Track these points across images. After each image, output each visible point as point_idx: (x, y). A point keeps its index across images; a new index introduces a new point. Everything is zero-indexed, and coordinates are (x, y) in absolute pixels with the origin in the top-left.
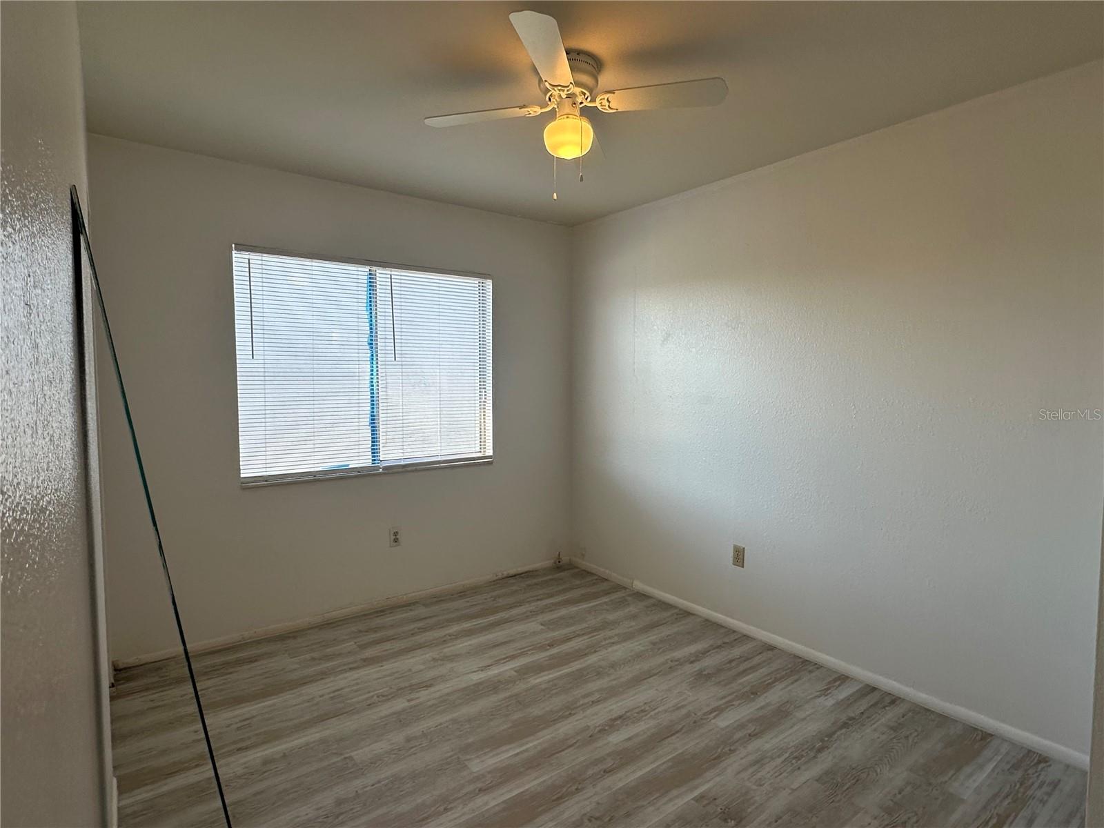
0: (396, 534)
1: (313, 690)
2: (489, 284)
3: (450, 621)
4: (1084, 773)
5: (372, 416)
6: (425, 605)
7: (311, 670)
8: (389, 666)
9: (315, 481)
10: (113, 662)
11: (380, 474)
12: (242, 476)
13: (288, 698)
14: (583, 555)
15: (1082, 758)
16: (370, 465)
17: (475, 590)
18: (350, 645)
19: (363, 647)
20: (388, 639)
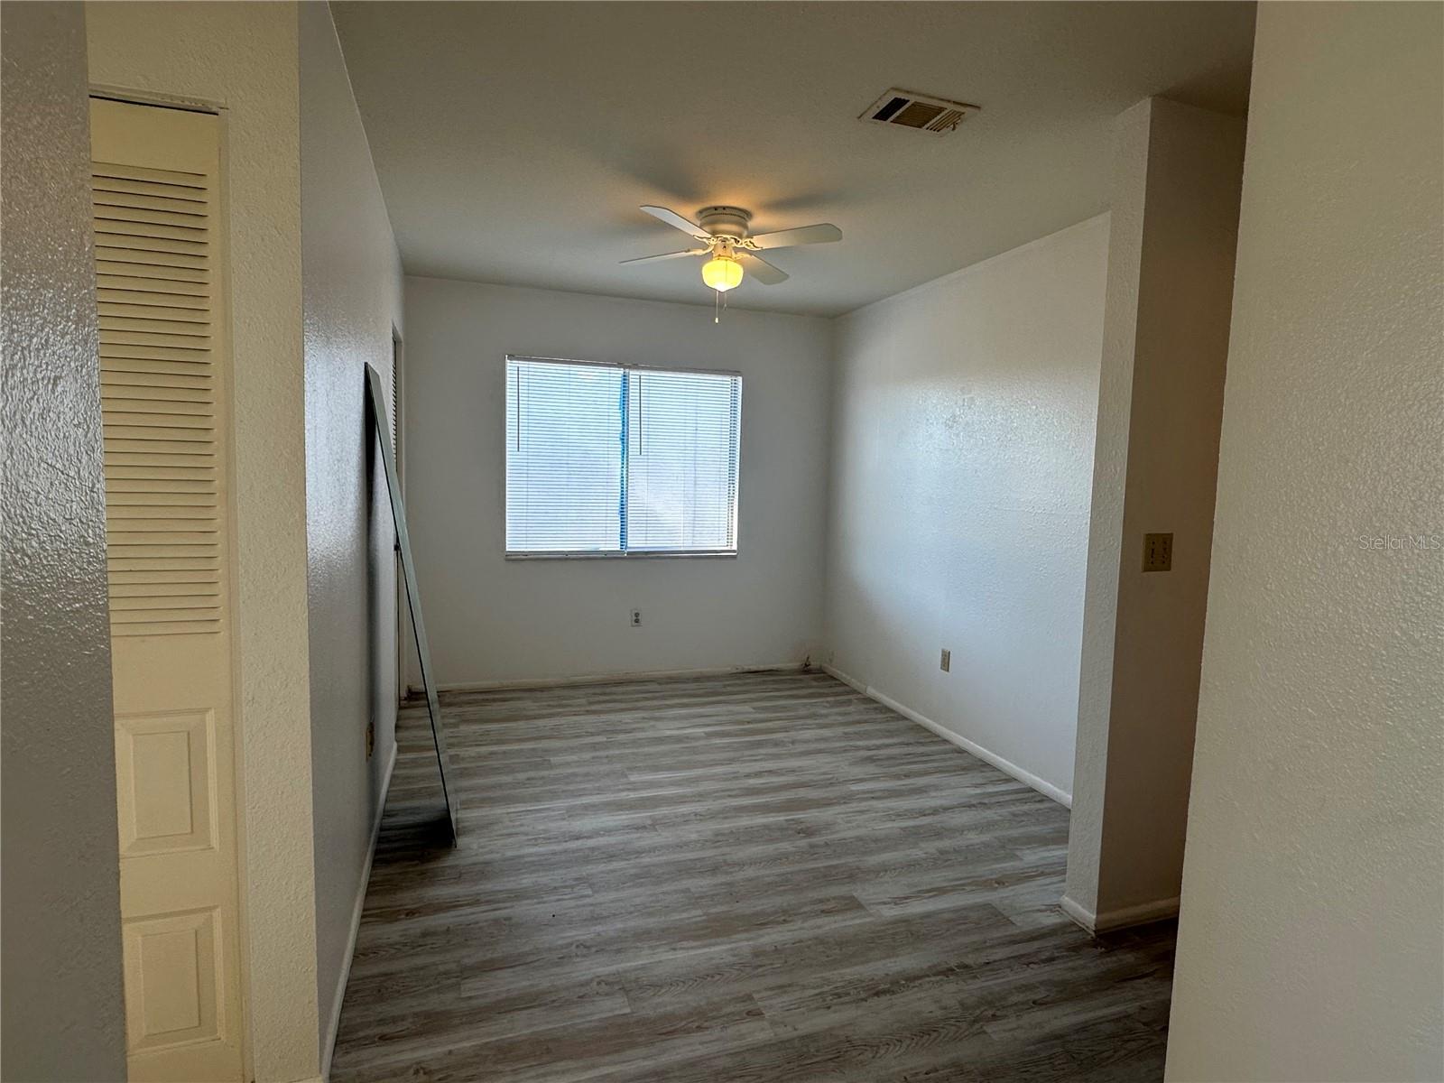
0: (637, 615)
1: (541, 723)
2: (740, 379)
3: (672, 697)
4: (1065, 811)
5: (622, 505)
6: (660, 684)
7: (544, 712)
8: (604, 717)
9: (566, 559)
10: (408, 686)
11: (625, 558)
12: (507, 550)
13: (522, 724)
14: (831, 660)
15: (1067, 797)
16: (619, 549)
17: (709, 678)
18: (583, 701)
19: (591, 703)
20: (615, 701)
